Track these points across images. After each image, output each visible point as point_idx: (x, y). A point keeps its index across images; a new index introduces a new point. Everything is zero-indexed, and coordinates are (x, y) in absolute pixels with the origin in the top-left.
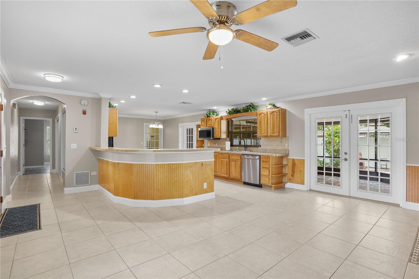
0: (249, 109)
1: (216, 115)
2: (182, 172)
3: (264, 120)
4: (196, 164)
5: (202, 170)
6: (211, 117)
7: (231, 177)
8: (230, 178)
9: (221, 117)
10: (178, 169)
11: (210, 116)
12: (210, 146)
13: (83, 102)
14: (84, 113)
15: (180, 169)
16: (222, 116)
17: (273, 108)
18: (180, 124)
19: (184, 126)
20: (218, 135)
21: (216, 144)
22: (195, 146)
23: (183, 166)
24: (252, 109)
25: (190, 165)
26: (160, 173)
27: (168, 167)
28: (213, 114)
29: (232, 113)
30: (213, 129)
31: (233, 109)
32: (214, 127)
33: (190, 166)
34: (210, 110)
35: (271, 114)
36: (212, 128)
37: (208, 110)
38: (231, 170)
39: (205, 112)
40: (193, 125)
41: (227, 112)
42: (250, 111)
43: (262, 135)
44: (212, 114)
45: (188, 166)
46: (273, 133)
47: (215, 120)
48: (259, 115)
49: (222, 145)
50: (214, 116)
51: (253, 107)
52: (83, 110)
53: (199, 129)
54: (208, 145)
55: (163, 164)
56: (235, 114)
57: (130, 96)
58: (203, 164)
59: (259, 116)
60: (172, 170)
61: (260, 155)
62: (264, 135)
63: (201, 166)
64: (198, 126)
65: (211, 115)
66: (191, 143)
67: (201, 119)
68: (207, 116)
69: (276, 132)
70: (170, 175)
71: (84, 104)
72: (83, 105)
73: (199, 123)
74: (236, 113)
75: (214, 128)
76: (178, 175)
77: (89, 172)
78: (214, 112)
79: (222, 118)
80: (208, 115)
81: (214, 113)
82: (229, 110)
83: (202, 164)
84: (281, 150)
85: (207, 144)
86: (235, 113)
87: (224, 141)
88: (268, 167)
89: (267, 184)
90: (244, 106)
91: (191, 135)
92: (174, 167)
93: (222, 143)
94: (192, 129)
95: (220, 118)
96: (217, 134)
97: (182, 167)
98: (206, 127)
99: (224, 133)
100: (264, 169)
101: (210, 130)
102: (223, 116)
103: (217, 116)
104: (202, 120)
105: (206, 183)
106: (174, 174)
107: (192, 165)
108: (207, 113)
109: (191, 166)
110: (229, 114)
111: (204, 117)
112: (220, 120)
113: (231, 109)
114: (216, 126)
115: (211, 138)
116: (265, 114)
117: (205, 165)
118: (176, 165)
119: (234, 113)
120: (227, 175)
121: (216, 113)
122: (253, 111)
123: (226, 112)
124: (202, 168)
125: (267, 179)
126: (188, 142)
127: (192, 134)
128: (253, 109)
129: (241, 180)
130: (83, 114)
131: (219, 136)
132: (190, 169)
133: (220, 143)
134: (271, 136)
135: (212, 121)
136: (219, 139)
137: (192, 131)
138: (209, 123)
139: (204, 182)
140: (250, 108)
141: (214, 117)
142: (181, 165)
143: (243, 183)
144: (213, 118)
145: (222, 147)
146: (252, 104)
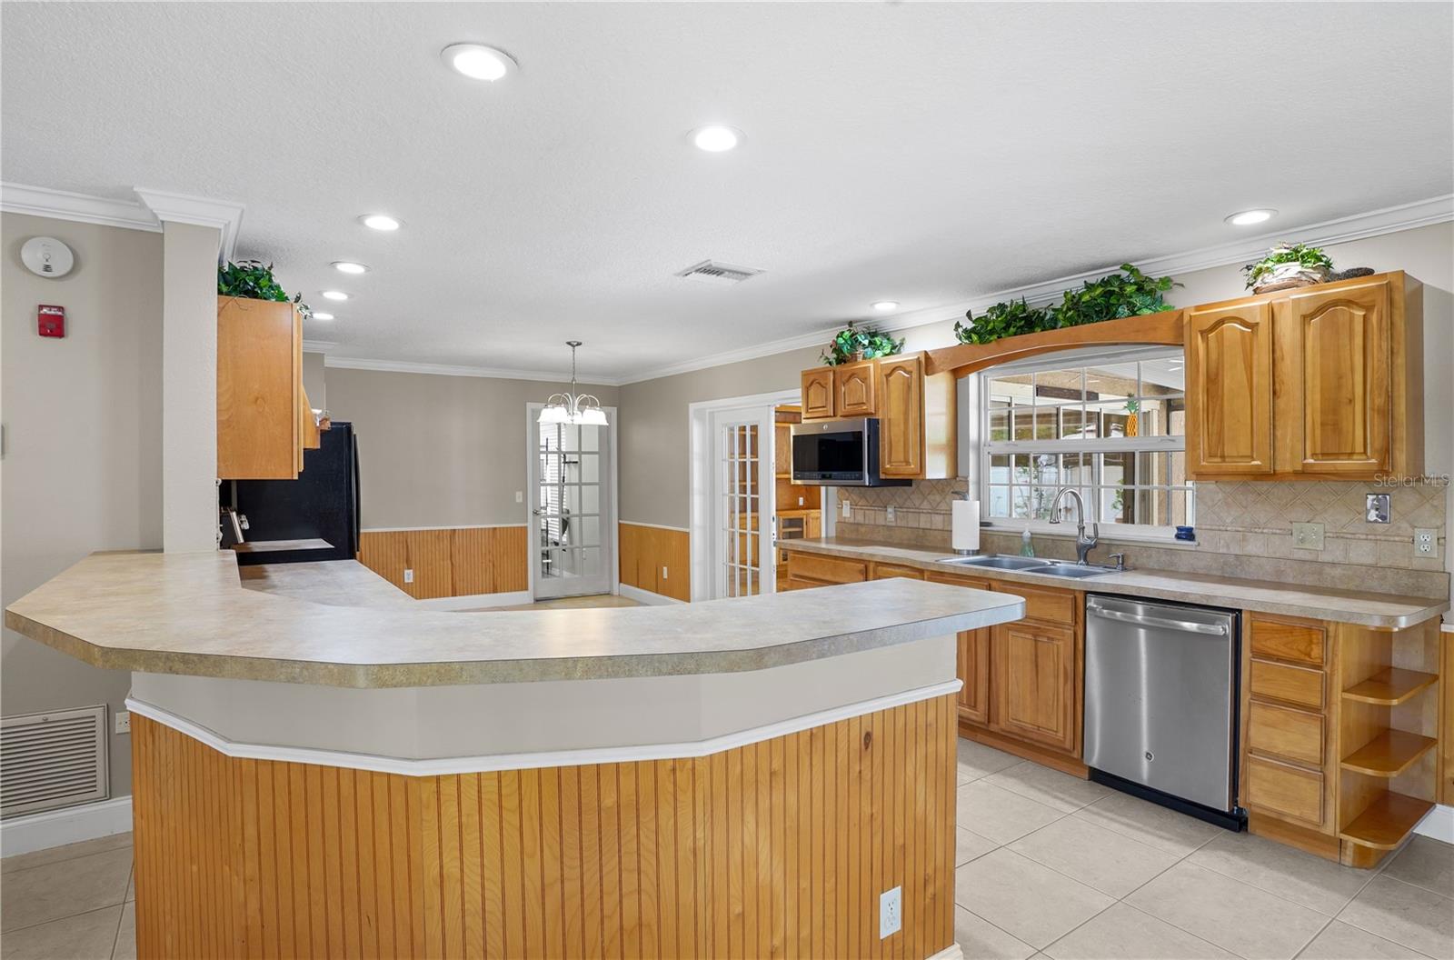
0: (1113, 300)
1: (888, 351)
2: (690, 843)
3: (1249, 368)
4: (818, 744)
5: (865, 787)
6: (860, 359)
7: (1002, 724)
8: (993, 727)
9: (923, 360)
10: (647, 817)
11: (854, 358)
12: (852, 520)
13: (33, 256)
14: (53, 325)
15: (666, 810)
16: (926, 352)
17: (1317, 276)
18: (692, 407)
19: (712, 414)
20: (908, 463)
21: (890, 510)
22: (769, 513)
23: (703, 783)
24: (1137, 300)
25: (764, 766)
26: (472, 859)
27: (551, 805)
28: (870, 343)
29: (991, 332)
30: (874, 425)
31: (1002, 306)
32: (879, 417)
33: (764, 778)
34: (850, 324)
35: (1306, 319)
36: (869, 420)
37: (841, 323)
38: (1003, 685)
39: (826, 338)
40: (760, 410)
41: (960, 330)
42: (1123, 310)
43: (1228, 466)
44: (866, 342)
45: (750, 775)
46: (1325, 455)
47: (888, 376)
48: (1204, 333)
49: (923, 518)
50: (879, 354)
51: (1140, 289)
52: (41, 307)
53: (793, 430)
54: (840, 514)
55: (499, 775)
56: (1015, 334)
57: (360, 219)
58: (877, 734)
59: (1206, 340)
60: (590, 820)
61: (1240, 611)
62: (1242, 465)
63: (854, 756)
64: (786, 416)
65: (860, 350)
66: (749, 496)
67: (806, 374)
68: (835, 356)
69: (1359, 448)
70: (572, 873)
71: (47, 268)
72: (35, 274)
73: (793, 397)
74: (1020, 331)
75: (877, 421)
76: (648, 866)
77: (99, 713)
78: (875, 334)
79: (927, 364)
80: (845, 350)
81: (878, 340)
82: (969, 315)
83: (868, 736)
84: (1375, 567)
85: (833, 508)
86: (1012, 330)
87: (938, 498)
88: (1315, 700)
89: (1311, 822)
90: (1076, 284)
91: (748, 459)
92: (609, 801)
93: (925, 505)
94: (754, 428)
95: (915, 365)
96: (898, 455)
97: (684, 799)
98: (835, 416)
99: (937, 448)
100: (1275, 714)
101: (860, 433)
102: (936, 352)
103: (891, 353)
104: (811, 381)
105: (898, 889)
106: (611, 864)
107: (777, 765)
108: (841, 341)
109: (772, 774)
110: (975, 337)
111: (822, 364)
112: (915, 375)
113: (991, 310)
114: (891, 413)
115: (861, 478)
116: (1253, 326)
117: (889, 741)
118: (627, 784)
119: (1006, 328)
120: (974, 707)
121: (887, 336)
122: (1146, 312)
123: (958, 326)
124: (866, 775)
125: (1310, 790)
126: (733, 492)
127: (754, 453)
128: (1148, 300)
129: (1076, 755)
130: (43, 333)
131: (913, 467)
132: (764, 804)
133: (908, 503)
134: (1304, 474)
135: (865, 380)
136: (907, 483)
137: (754, 438)
138: (853, 393)
139: (877, 882)
140: (1121, 294)
141: (875, 361)
142: (683, 777)
143: (1087, 771)
144: (872, 365)
145: (922, 526)
146: (1133, 271)
